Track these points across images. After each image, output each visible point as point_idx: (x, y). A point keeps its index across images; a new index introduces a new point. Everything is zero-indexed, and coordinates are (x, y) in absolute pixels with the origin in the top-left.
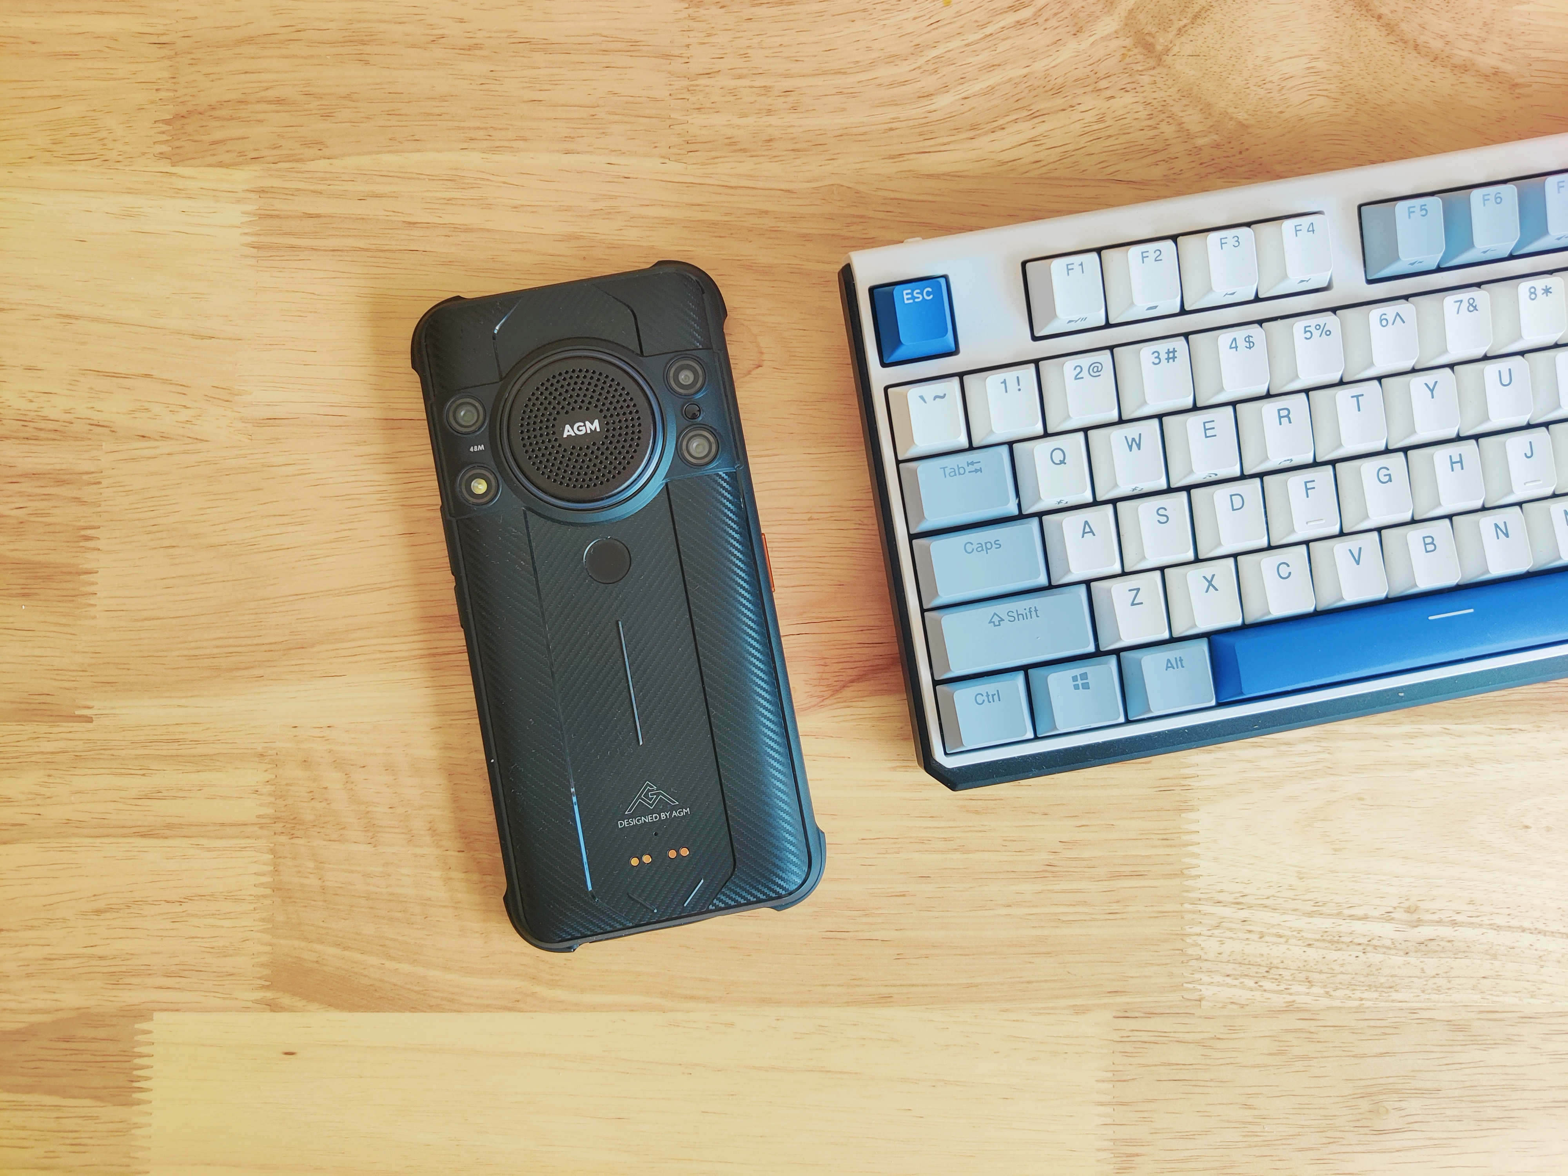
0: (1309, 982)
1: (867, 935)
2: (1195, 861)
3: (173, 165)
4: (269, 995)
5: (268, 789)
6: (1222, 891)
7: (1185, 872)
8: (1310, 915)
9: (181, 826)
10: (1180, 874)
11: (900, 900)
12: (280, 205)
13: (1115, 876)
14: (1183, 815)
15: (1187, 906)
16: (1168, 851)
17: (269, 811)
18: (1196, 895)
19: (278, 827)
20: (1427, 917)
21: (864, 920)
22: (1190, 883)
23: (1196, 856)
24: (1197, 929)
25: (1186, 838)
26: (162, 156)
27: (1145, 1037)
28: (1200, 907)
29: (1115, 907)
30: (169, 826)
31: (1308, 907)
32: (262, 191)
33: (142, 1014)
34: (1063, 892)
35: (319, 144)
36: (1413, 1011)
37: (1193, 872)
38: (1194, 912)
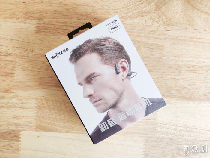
0: (172, 135)
3: (26, 19)
4: (36, 129)
5: (37, 103)
8: (172, 126)
9: (25, 107)
12: (40, 25)
17: (37, 106)
19: (38, 108)
20: (188, 127)
24: (157, 127)
26: (24, 18)
27: (149, 140)
30: (24, 107)
31: (172, 125)
32: (37, 23)
33: (20, 131)
35: (45, 17)
36: (185, 139)
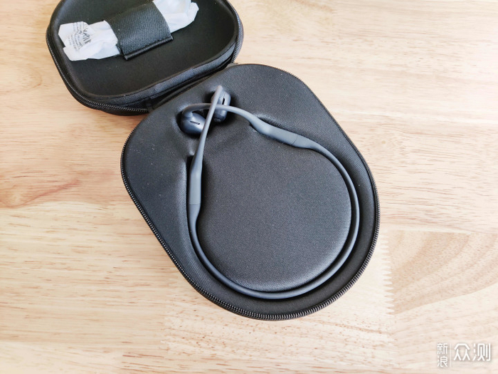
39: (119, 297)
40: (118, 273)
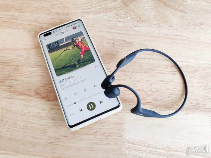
1: (58, 144)
2: (124, 134)
6: (130, 140)
7: (123, 136)
10: (121, 136)
11: (65, 137)
13: (109, 136)
14: (123, 125)
15: (122, 143)
16: (119, 131)
18: (124, 141)
21: (58, 141)
22: (123, 138)
23: (125, 133)
25: (123, 129)
28: (125, 144)
29: (108, 142)
34: (98, 138)
37: (124, 136)
38: (124, 144)
39: (102, 141)
40: (101, 131)
